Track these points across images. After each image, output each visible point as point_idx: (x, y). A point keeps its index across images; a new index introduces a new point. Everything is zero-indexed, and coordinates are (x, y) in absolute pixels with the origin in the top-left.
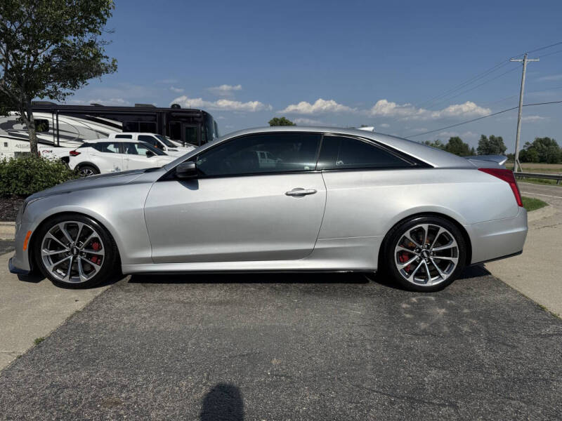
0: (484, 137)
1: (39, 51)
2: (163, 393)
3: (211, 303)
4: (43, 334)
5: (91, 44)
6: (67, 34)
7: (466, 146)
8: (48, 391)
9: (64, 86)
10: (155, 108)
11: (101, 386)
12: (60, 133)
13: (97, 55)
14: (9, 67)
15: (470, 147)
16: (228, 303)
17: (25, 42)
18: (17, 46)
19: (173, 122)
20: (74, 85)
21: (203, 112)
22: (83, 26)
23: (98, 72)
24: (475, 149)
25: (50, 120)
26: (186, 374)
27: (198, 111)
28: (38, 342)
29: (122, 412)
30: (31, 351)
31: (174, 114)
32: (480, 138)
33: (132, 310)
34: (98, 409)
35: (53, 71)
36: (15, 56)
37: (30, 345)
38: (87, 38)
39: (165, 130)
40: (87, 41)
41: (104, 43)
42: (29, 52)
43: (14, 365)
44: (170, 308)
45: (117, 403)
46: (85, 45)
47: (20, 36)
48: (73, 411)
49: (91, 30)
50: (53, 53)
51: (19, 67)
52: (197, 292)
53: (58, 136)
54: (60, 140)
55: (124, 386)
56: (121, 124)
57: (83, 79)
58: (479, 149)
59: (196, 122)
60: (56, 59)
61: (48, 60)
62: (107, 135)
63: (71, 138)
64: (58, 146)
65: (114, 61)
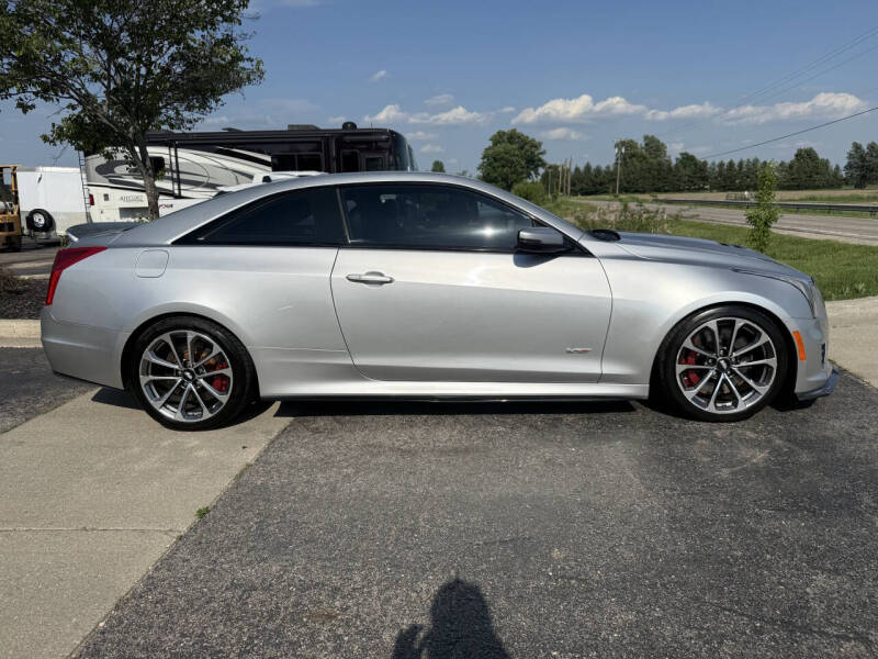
0: (857, 147)
1: (154, 58)
2: (394, 602)
3: (442, 452)
4: (207, 501)
5: (227, 41)
6: (191, 28)
7: (826, 163)
8: (229, 594)
9: (189, 108)
10: (317, 130)
11: (303, 588)
12: (182, 176)
13: (237, 58)
14: (113, 86)
15: (833, 165)
16: (467, 450)
17: (132, 46)
18: (123, 53)
19: (347, 151)
20: (203, 106)
21: (392, 132)
22: (215, 13)
23: (237, 84)
24: (842, 166)
25: (166, 157)
26: (424, 571)
27: (382, 132)
28: (202, 514)
29: (340, 631)
30: (193, 529)
31: (347, 138)
32: (850, 148)
33: (326, 463)
34: (305, 625)
35: (175, 86)
36: (120, 68)
37: (192, 519)
38: (222, 30)
39: (334, 164)
40: (220, 37)
41: (244, 36)
42: (139, 60)
43: (175, 550)
44: (382, 459)
45: (330, 617)
46: (218, 43)
47: (125, 38)
48: (270, 626)
49: (226, 19)
50: (173, 59)
51: (126, 85)
52: (419, 432)
53: (179, 181)
54: (182, 187)
55: (336, 590)
56: (268, 159)
57: (215, 93)
58: (849, 167)
59: (379, 149)
60: (178, 69)
61: (166, 70)
62: (251, 177)
63: (197, 184)
64: (179, 197)
65: (259, 63)
